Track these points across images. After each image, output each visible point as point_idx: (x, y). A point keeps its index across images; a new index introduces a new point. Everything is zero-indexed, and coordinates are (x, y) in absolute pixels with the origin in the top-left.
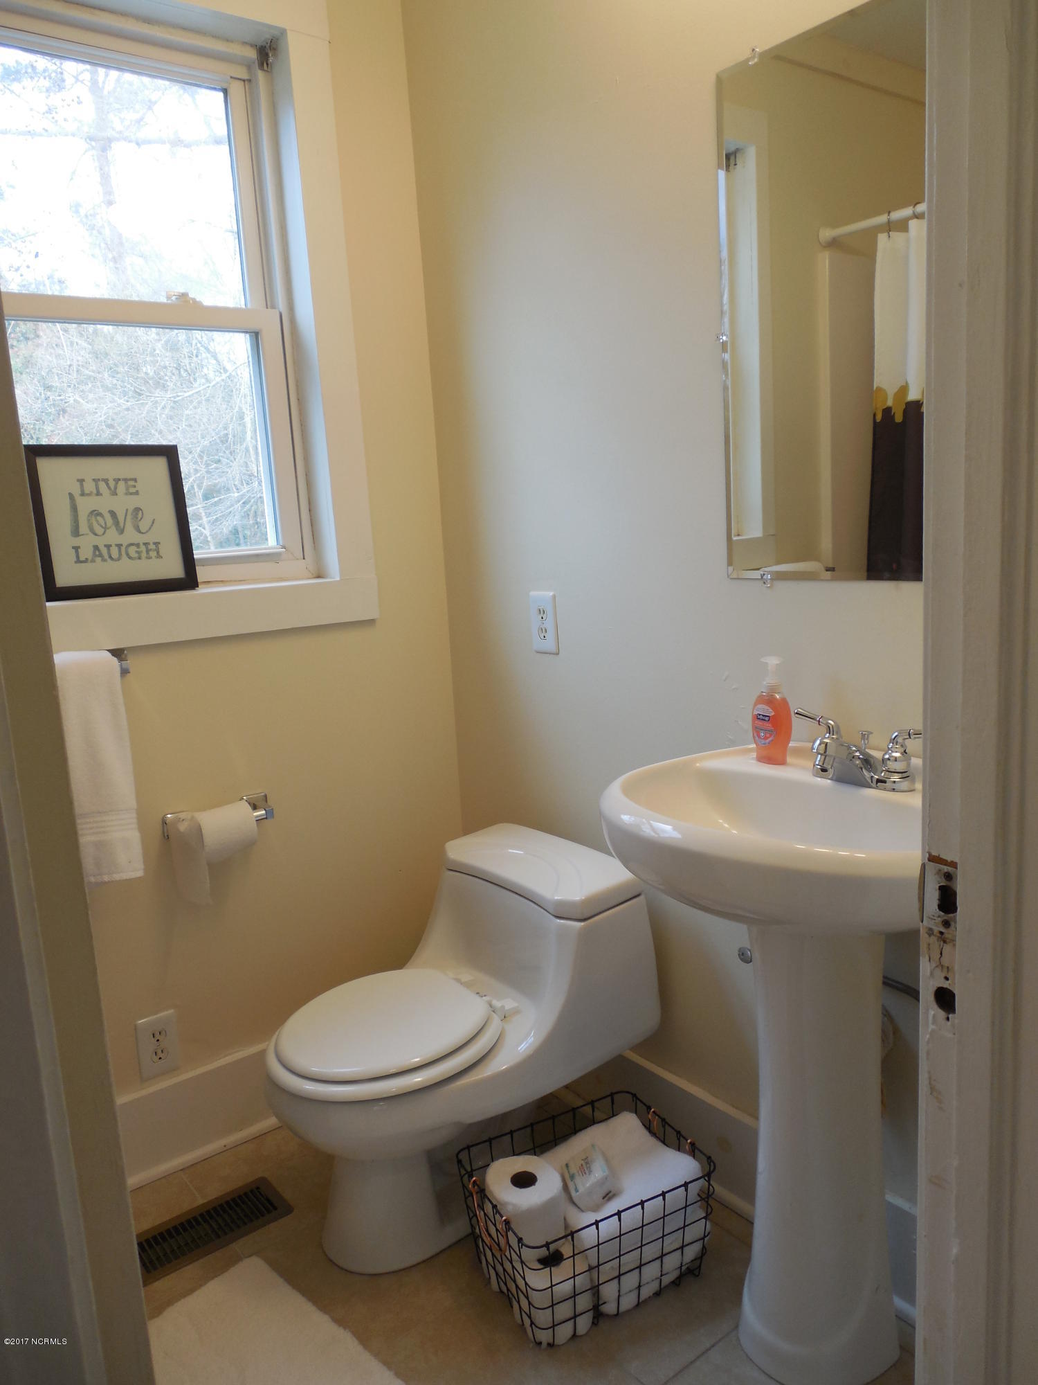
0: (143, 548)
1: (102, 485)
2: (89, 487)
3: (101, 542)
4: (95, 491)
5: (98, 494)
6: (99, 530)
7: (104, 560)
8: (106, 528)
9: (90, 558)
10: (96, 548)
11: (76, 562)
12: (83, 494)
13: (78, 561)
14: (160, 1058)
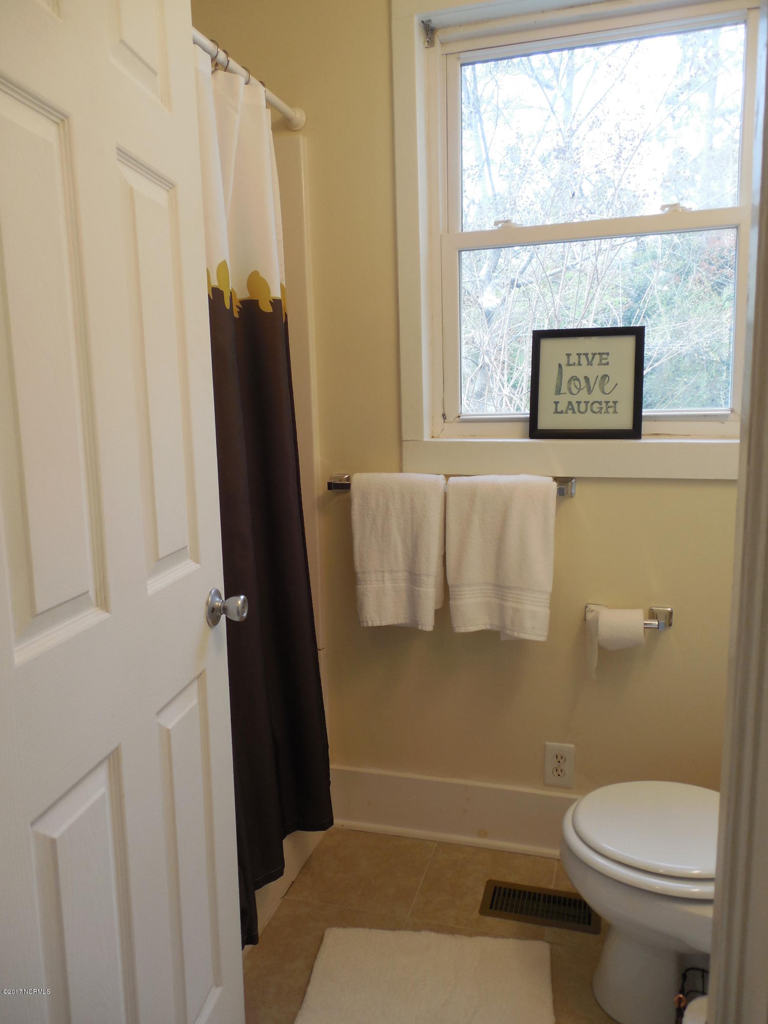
0: (604, 405)
1: (583, 358)
2: (574, 359)
3: (574, 399)
4: (577, 363)
5: (580, 364)
6: (574, 390)
7: (574, 412)
8: (580, 390)
9: (564, 411)
10: (570, 403)
11: (555, 413)
12: (569, 365)
13: (556, 412)
14: (559, 775)
